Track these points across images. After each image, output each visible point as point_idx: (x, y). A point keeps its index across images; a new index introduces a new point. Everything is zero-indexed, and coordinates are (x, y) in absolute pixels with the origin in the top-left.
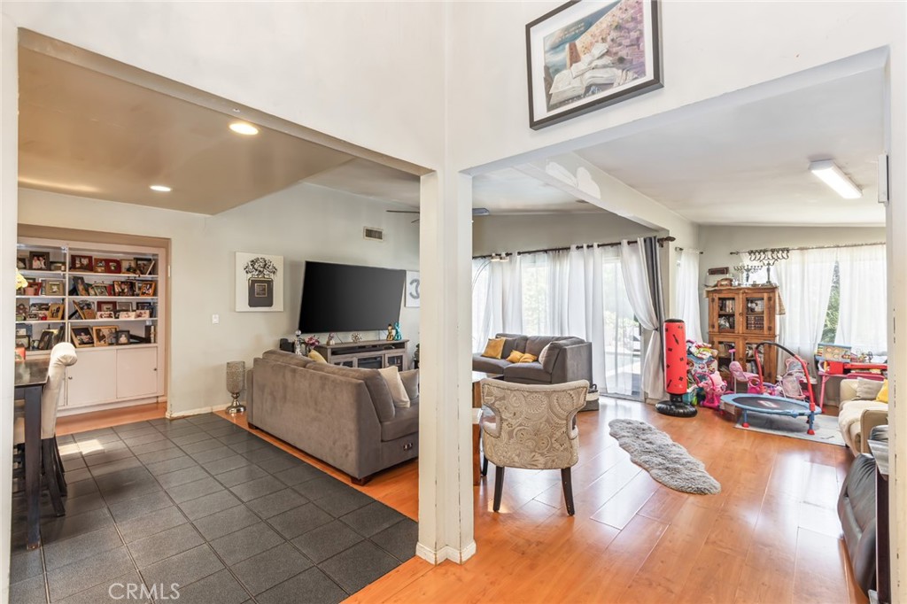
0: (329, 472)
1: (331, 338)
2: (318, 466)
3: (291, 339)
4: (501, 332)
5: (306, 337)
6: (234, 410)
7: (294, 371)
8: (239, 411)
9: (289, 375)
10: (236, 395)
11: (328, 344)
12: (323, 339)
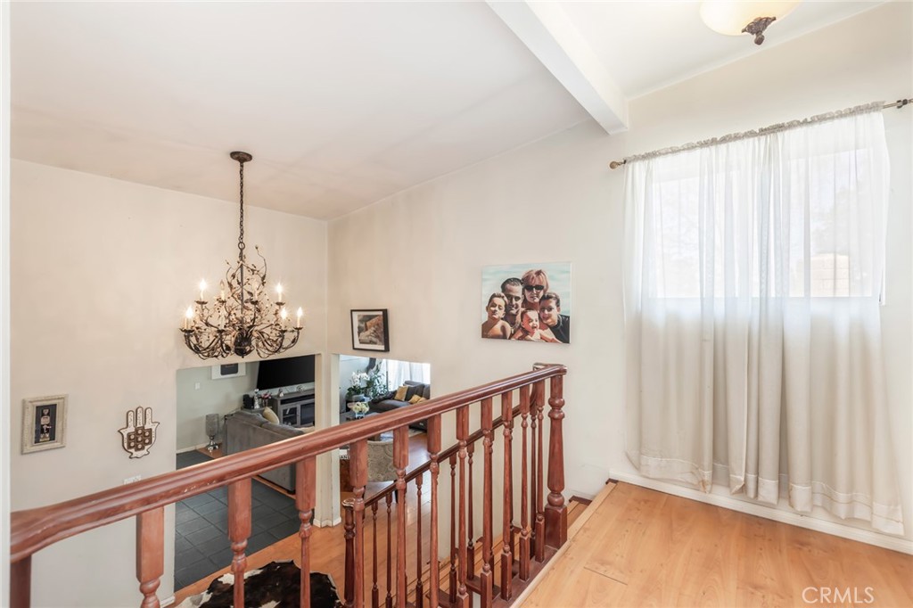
0: (275, 488)
1: (280, 392)
2: (269, 485)
3: (251, 394)
4: (409, 379)
5: (263, 393)
6: (212, 448)
7: (254, 429)
8: (215, 448)
9: (251, 431)
10: (213, 437)
11: (278, 396)
12: (274, 392)
